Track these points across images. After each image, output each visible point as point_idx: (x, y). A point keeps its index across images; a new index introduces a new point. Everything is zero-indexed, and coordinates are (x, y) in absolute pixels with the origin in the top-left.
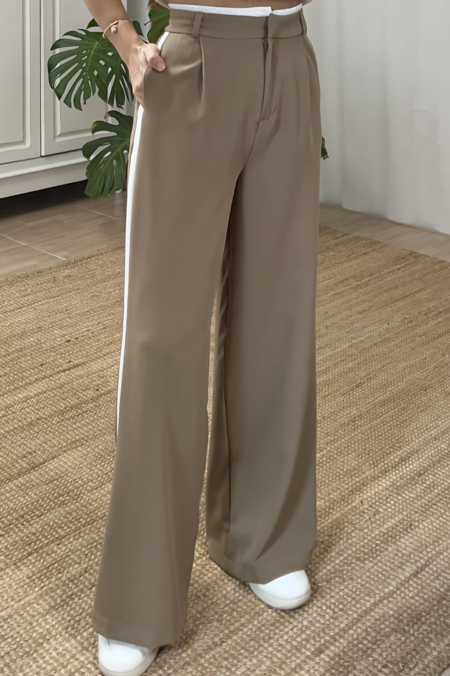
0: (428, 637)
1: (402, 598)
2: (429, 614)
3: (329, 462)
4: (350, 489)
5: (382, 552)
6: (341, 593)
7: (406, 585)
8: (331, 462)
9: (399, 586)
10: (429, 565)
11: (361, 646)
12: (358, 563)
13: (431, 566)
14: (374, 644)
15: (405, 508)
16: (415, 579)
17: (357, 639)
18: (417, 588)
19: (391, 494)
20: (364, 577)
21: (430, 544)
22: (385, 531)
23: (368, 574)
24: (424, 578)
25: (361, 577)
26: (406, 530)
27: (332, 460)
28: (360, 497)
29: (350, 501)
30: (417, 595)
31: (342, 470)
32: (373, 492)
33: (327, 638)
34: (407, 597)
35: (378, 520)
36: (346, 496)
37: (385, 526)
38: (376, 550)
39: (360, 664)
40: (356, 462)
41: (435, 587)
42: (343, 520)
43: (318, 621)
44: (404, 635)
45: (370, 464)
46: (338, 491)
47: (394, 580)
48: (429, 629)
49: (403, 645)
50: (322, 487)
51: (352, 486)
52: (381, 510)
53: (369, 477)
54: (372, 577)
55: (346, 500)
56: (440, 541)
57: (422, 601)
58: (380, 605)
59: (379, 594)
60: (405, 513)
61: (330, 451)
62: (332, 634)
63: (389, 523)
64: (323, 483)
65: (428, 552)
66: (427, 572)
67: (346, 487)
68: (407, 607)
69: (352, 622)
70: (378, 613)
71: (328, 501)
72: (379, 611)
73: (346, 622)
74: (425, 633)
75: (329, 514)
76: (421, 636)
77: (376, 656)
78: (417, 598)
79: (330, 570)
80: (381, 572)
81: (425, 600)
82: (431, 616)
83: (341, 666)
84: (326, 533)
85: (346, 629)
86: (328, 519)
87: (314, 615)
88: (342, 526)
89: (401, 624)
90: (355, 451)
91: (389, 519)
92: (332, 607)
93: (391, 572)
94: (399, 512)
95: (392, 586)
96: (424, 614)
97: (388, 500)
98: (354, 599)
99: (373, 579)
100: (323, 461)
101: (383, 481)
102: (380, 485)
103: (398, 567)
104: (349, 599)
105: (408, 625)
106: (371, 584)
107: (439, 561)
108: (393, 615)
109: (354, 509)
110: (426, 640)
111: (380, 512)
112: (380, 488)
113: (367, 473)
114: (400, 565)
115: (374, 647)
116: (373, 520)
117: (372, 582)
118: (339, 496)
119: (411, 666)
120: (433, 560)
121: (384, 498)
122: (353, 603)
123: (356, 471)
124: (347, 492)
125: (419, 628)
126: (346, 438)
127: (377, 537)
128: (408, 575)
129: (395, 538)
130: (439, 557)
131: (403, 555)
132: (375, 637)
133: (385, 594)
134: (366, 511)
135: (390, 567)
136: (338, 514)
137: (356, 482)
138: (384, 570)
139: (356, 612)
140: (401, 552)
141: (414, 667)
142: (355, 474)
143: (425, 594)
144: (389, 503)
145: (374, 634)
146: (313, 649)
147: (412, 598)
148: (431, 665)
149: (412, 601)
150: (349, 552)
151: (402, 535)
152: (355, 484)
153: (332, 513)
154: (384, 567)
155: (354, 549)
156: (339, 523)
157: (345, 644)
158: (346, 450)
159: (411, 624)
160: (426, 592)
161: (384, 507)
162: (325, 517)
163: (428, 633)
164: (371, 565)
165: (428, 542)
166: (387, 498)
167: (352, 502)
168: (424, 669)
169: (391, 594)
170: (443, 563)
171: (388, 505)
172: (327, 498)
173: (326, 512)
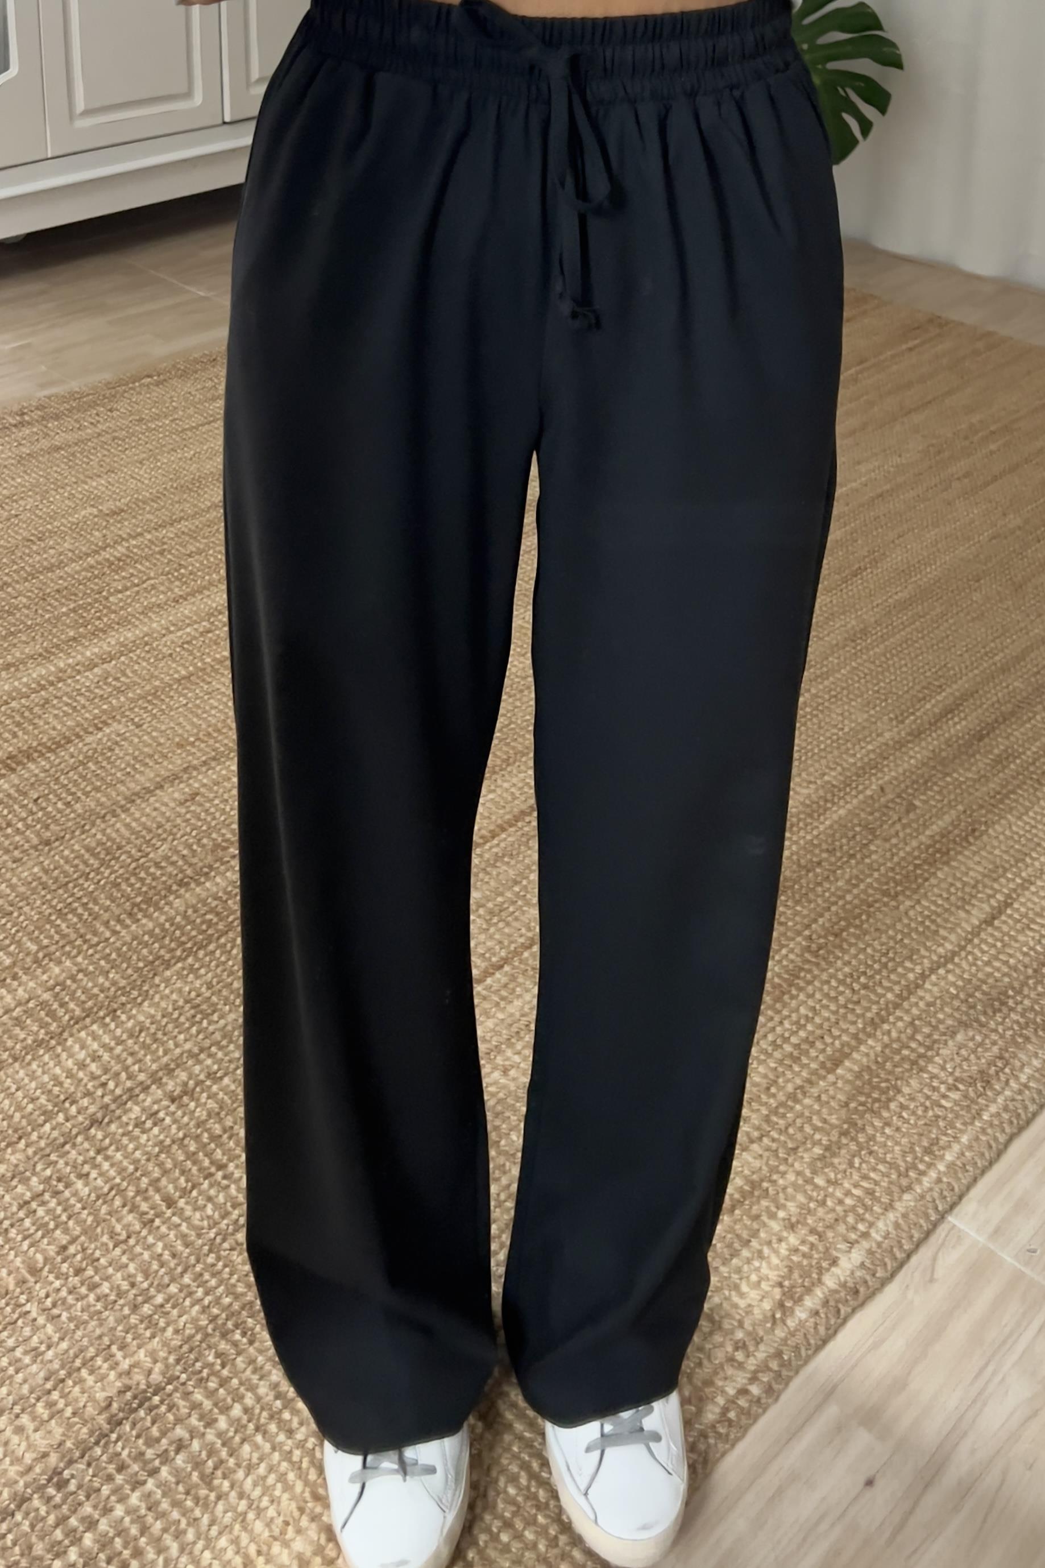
0: (1021, 1035)
1: (971, 965)
2: (1019, 992)
3: (816, 716)
4: (859, 764)
5: (926, 880)
6: (861, 956)
7: (976, 941)
8: (820, 716)
9: (963, 943)
10: (1012, 904)
11: (905, 1052)
12: (885, 899)
13: (1016, 905)
14: (929, 1048)
15: (959, 799)
16: (990, 929)
17: (898, 1040)
18: (994, 946)
19: (933, 772)
20: (899, 926)
21: (1011, 866)
22: (929, 842)
23: (906, 921)
24: (1005, 928)
25: (893, 926)
26: (966, 839)
27: (822, 711)
28: (878, 779)
29: (861, 787)
30: (997, 959)
31: (842, 729)
32: (901, 770)
33: (845, 1038)
34: (979, 963)
35: (913, 821)
36: (854, 778)
37: (928, 833)
38: (916, 877)
39: (908, 1085)
40: (866, 716)
41: (1026, 944)
42: (851, 821)
43: (827, 1007)
44: (980, 1032)
45: (891, 720)
46: (839, 768)
47: (952, 930)
48: (1022, 1020)
49: (980, 1049)
50: (809, 762)
51: (862, 758)
52: (917, 803)
53: (891, 743)
54: (913, 925)
55: (854, 785)
56: (1028, 860)
57: (1006, 970)
58: (933, 977)
59: (929, 957)
60: (960, 808)
61: (816, 696)
62: (852, 1029)
63: (934, 827)
64: (810, 754)
65: (1008, 880)
66: (1010, 916)
67: (852, 760)
68: (979, 980)
69: (887, 1009)
70: (930, 991)
71: (823, 787)
72: (931, 989)
73: (875, 1008)
74: (1016, 1027)
75: (825, 810)
76: (1010, 1032)
77: (935, 1071)
78: (997, 964)
79: (837, 914)
80: (928, 917)
81: (1010, 967)
82: (1025, 997)
83: (874, 1088)
84: (824, 846)
85: (877, 1020)
86: (826, 819)
87: (818, 996)
88: (850, 834)
89: (972, 1012)
90: (861, 696)
91: (933, 820)
92: (849, 980)
93: (946, 915)
94: (951, 807)
95: (952, 943)
96: (1011, 993)
97: (929, 784)
98: (885, 966)
99: (916, 930)
100: (807, 713)
101: (917, 749)
102: (911, 757)
103: (958, 908)
104: (876, 966)
105: (985, 1013)
106: (913, 939)
107: (1030, 896)
108: (957, 996)
109: (870, 802)
110: (1020, 1040)
111: (915, 807)
112: (912, 761)
113: (887, 735)
114: (959, 904)
115: (930, 1053)
116: (904, 821)
117: (914, 935)
118: (842, 778)
119: (997, 1087)
120: (1018, 896)
121: (921, 781)
122: (885, 973)
123: (867, 733)
124: (853, 769)
125: (1004, 1018)
126: (843, 671)
127: (916, 853)
128: (977, 923)
129: (947, 853)
130: (1028, 889)
131: (965, 884)
132: (929, 1036)
133: (941, 957)
134: (891, 805)
135: (942, 905)
136: (842, 812)
137: (869, 752)
138: (935, 912)
139: (890, 989)
140: (960, 879)
141: (1003, 1089)
142: (866, 737)
143: (1011, 956)
144: (931, 789)
145: (926, 1030)
146: (821, 1058)
147: (988, 963)
148: (1031, 1084)
149: (989, 969)
150: (869, 880)
151: (959, 849)
152: (867, 755)
153: (830, 809)
154: (933, 908)
155: (876, 875)
156: (845, 826)
157: (879, 1049)
158: (845, 692)
159: (990, 1012)
160: (1011, 952)
161: (923, 797)
162: (819, 816)
163: (1022, 1028)
164: (908, 903)
165: (1008, 862)
166: (926, 782)
167: (866, 788)
168: (1020, 1092)
169: (949, 958)
170: (1036, 900)
171: (930, 793)
172: (819, 782)
173: (819, 807)
